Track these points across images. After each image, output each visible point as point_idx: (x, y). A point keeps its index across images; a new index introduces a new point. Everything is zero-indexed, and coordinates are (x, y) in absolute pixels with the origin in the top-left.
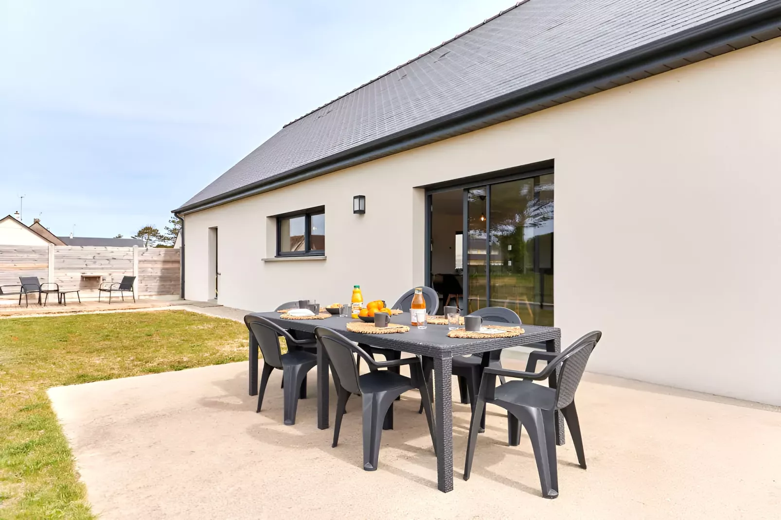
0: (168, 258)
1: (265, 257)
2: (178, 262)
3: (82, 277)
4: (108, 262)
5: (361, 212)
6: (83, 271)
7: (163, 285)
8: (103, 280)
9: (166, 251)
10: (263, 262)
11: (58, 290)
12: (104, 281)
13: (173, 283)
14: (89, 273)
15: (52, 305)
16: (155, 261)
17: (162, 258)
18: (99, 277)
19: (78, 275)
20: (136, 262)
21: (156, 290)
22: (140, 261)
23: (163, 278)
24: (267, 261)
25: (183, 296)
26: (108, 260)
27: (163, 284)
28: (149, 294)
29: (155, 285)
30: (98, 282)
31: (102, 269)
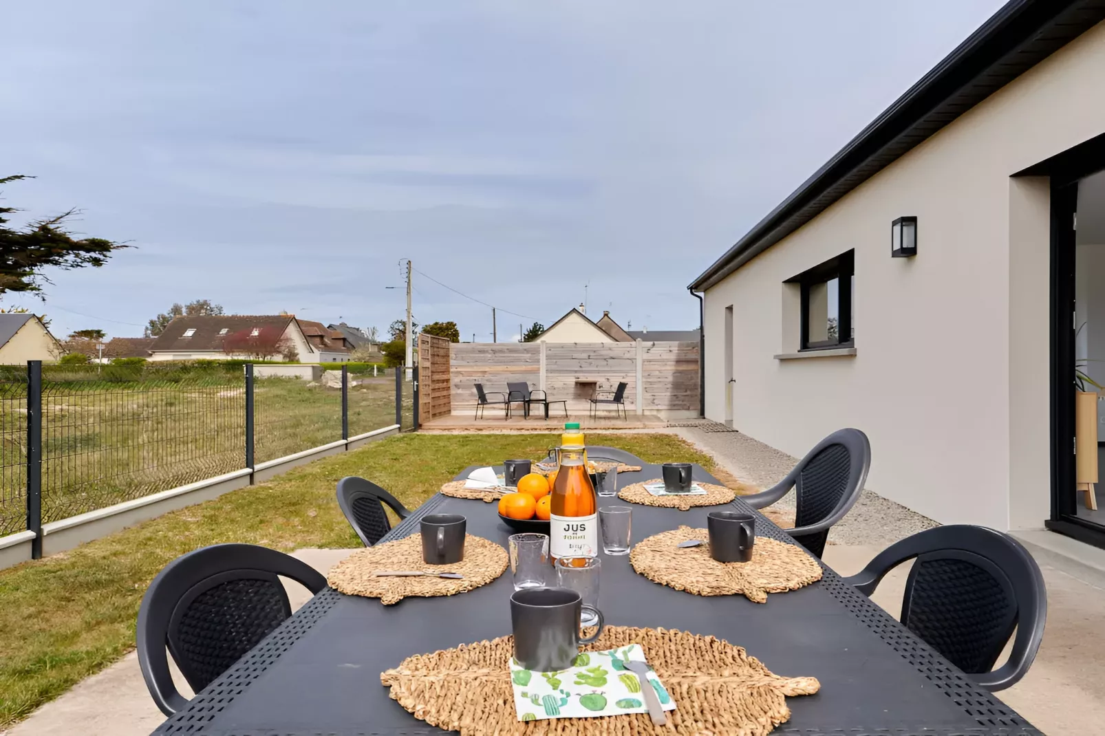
0: (683, 357)
1: (780, 352)
2: (695, 362)
3: (577, 383)
4: (605, 363)
5: (909, 252)
6: (577, 375)
7: (675, 396)
8: (600, 387)
9: (679, 347)
10: (777, 361)
11: (545, 400)
12: (601, 389)
13: (688, 393)
14: (583, 379)
15: (538, 418)
16: (663, 361)
17: (673, 356)
18: (595, 383)
19: (571, 380)
20: (639, 362)
21: (667, 403)
22: (644, 361)
23: (677, 386)
24: (784, 360)
25: (702, 413)
26: (605, 359)
27: (676, 394)
28: (656, 408)
29: (665, 396)
30: (594, 390)
31: (599, 372)
